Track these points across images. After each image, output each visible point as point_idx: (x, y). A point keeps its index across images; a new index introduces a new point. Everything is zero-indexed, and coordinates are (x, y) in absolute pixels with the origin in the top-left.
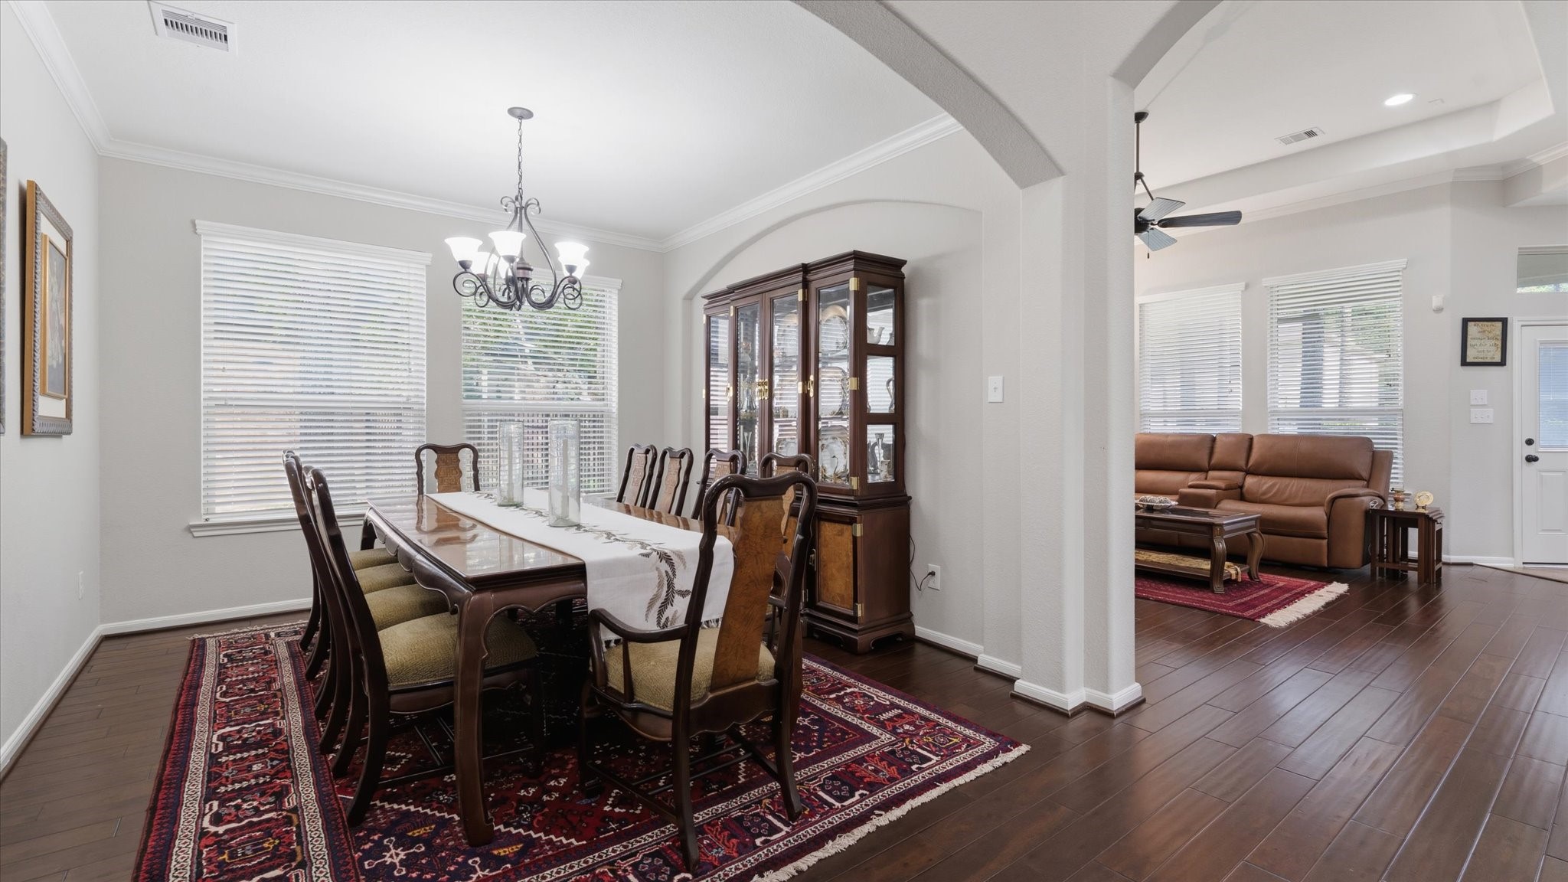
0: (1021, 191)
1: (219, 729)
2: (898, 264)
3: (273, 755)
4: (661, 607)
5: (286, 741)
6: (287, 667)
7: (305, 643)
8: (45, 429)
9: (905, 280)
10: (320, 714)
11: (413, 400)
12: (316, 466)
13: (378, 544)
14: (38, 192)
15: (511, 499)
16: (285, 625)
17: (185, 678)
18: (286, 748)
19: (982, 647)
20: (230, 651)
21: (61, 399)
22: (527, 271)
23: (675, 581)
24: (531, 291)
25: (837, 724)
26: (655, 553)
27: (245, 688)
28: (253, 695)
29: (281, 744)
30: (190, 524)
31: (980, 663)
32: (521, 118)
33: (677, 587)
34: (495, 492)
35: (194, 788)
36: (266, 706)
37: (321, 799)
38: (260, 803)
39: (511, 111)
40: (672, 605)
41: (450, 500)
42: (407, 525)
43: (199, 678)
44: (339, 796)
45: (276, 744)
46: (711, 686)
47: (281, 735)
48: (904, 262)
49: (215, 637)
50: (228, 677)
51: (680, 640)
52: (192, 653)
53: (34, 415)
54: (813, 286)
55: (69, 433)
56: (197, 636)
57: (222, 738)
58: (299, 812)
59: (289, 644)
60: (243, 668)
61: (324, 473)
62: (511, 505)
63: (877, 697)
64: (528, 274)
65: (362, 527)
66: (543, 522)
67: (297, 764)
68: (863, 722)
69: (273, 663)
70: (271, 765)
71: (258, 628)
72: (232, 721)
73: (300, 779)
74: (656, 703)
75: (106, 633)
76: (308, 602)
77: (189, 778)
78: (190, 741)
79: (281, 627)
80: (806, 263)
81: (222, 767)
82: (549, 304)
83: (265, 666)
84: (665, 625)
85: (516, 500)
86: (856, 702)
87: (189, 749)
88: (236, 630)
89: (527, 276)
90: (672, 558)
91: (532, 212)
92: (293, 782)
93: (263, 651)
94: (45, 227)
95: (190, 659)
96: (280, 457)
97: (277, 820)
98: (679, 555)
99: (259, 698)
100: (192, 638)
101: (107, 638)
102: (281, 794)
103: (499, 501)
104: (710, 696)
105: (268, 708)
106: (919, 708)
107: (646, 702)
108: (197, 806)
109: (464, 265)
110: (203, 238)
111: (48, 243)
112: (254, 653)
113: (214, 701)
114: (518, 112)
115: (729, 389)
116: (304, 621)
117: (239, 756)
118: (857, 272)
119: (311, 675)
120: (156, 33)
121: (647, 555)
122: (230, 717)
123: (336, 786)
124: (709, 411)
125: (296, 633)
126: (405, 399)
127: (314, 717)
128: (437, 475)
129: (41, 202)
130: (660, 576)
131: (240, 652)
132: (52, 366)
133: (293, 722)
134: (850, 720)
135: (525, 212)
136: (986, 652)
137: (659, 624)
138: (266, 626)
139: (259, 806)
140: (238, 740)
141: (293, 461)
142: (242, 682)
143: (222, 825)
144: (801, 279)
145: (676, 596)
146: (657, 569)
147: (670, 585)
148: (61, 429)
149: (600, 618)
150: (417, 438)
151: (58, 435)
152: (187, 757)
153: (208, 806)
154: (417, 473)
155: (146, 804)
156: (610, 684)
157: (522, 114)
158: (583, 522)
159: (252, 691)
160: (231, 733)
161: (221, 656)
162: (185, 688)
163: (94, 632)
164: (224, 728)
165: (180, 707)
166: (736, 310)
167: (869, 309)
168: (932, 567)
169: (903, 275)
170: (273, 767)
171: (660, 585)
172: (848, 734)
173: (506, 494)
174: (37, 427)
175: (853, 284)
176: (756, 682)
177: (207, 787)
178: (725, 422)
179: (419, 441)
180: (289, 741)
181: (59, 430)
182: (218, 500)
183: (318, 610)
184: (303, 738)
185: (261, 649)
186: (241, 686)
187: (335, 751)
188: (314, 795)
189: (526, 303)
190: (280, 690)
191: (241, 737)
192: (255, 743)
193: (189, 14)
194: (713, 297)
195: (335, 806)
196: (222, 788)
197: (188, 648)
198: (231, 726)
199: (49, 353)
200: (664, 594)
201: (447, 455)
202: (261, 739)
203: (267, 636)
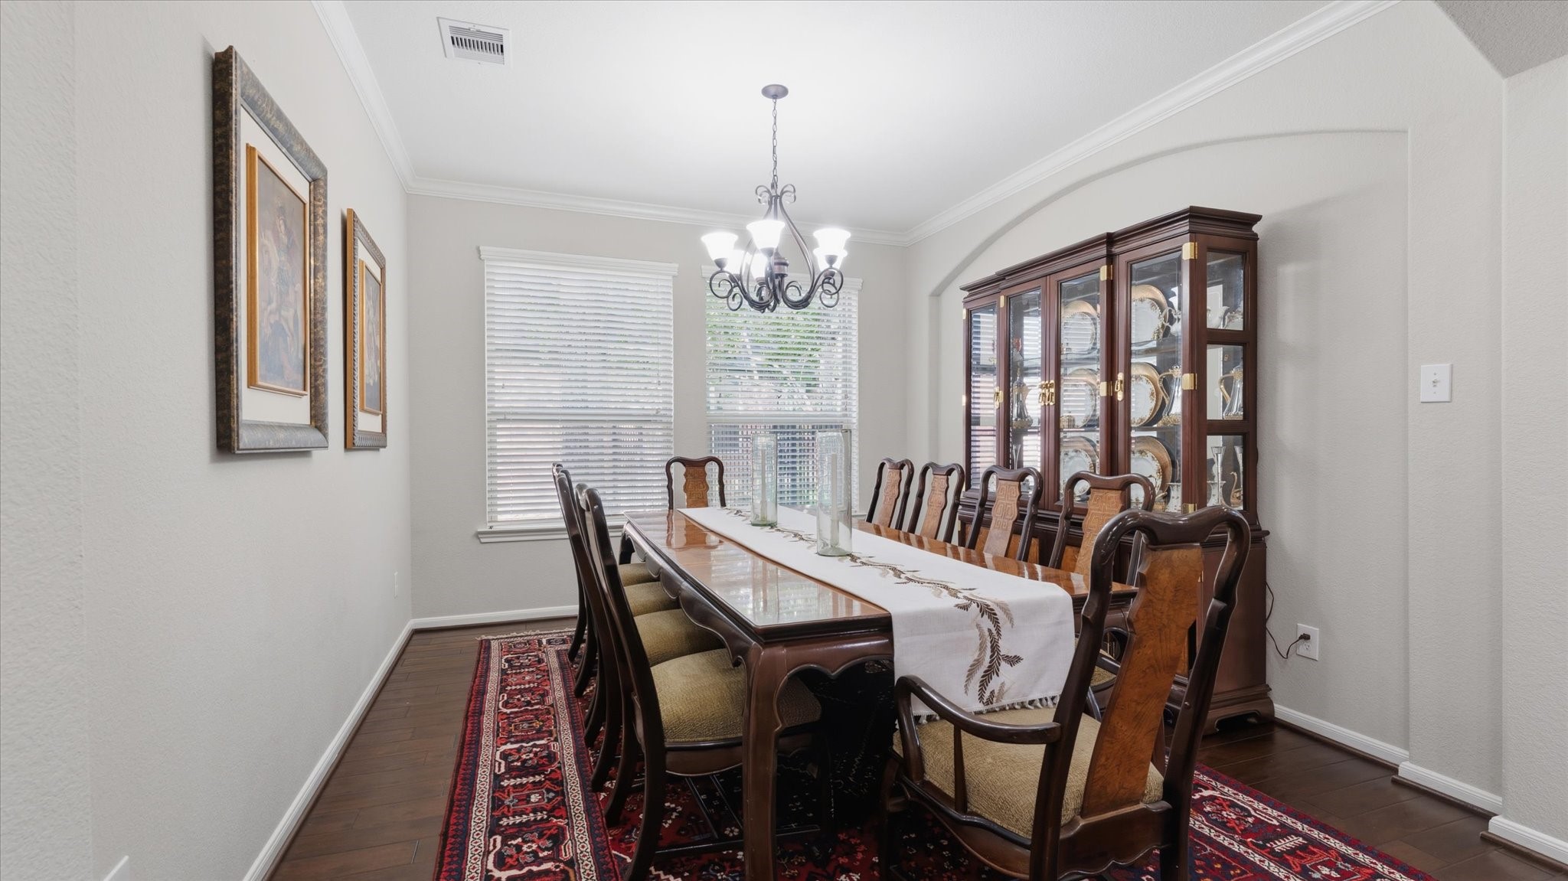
0: (1504, 82)
1: (502, 744)
2: (1248, 221)
3: (548, 784)
4: (983, 677)
5: (559, 768)
6: (557, 679)
7: (573, 653)
8: (364, 443)
9: (1258, 241)
10: (590, 740)
11: (662, 412)
12: (590, 485)
13: (635, 558)
14: (356, 220)
15: (764, 519)
16: (555, 633)
17: (474, 682)
18: (560, 779)
19: (1407, 753)
20: (510, 656)
21: (378, 414)
22: (782, 266)
23: (1001, 643)
24: (787, 287)
25: (1209, 848)
26: (974, 605)
27: (523, 699)
28: (530, 708)
29: (555, 771)
30: (479, 530)
31: (1401, 773)
32: (775, 97)
33: (1003, 652)
34: (746, 508)
35: (480, 814)
36: (541, 723)
37: (595, 853)
38: (539, 847)
39: (765, 91)
40: (998, 675)
41: (697, 514)
42: (659, 538)
43: (486, 682)
44: (614, 852)
45: (552, 771)
46: (1082, 808)
47: (555, 761)
48: (1257, 218)
49: (498, 639)
50: (508, 685)
51: (1044, 746)
52: (480, 655)
53: (354, 429)
54: (1122, 261)
55: (385, 447)
56: (484, 637)
57: (505, 756)
58: (576, 868)
59: (559, 653)
60: (520, 676)
61: (599, 492)
62: (765, 525)
63: (1255, 810)
64: (784, 270)
65: (620, 538)
66: (809, 548)
67: (571, 800)
68: (1250, 851)
69: (546, 674)
70: (547, 798)
71: (533, 633)
72: (513, 737)
73: (574, 821)
74: (1002, 820)
75: (416, 628)
76: (573, 609)
77: (476, 802)
78: (477, 755)
79: (551, 634)
80: (1112, 232)
81: (504, 792)
82: (804, 303)
83: (539, 677)
84: (989, 702)
85: (770, 518)
86: (1224, 813)
87: (476, 766)
88: (515, 634)
89: (782, 273)
90: (996, 612)
91: (786, 200)
92: (568, 824)
93: (537, 659)
94: (362, 254)
95: (478, 661)
96: (549, 469)
97: (555, 873)
98: (1005, 608)
99: (535, 712)
100: (479, 639)
101: (417, 632)
102: (557, 838)
103: (752, 519)
104: (1082, 823)
105: (543, 725)
106: (1332, 840)
107: (987, 816)
108: (482, 838)
109: (720, 264)
110: (486, 263)
111: (365, 268)
112: (530, 660)
113: (498, 712)
114: (773, 91)
115: (998, 394)
116: (571, 629)
117: (519, 781)
118: (1193, 234)
119: (579, 692)
120: (446, 56)
121: (965, 608)
122: (510, 732)
123: (610, 838)
124: (970, 421)
125: (564, 642)
126: (654, 412)
127: (583, 742)
128: (686, 488)
129: (358, 229)
130: (982, 636)
131: (518, 658)
132: (369, 384)
133: (566, 746)
134: (1226, 843)
135: (781, 203)
136: (1411, 759)
137: (981, 698)
138: (538, 632)
139: (538, 850)
140: (517, 760)
141: (564, 476)
142: (520, 692)
143: (505, 870)
144: (1104, 252)
145: (1003, 663)
146: (978, 626)
147: (995, 648)
148: (377, 443)
149: (911, 687)
150: (666, 451)
151: (375, 448)
152: (474, 775)
153: (492, 840)
154: (668, 486)
155: (439, 828)
156: (927, 778)
157: (776, 93)
158: (855, 551)
159: (529, 703)
160: (512, 752)
161: (503, 661)
162: (474, 693)
163: (407, 626)
164: (505, 744)
165: (469, 714)
166: (1008, 299)
167: (1208, 282)
168: (1304, 628)
169: (1256, 235)
170: (550, 800)
171: (982, 648)
172: (1234, 868)
173: (758, 511)
174: (357, 442)
175: (1188, 251)
176: (1142, 806)
177: (492, 816)
178: (992, 433)
179: (668, 454)
180: (563, 770)
181: (376, 443)
182: (499, 509)
183: (584, 616)
184: (575, 767)
185: (535, 656)
186: (519, 696)
187: (606, 790)
188: (589, 846)
189: (782, 303)
190: (552, 706)
191: (520, 758)
192: (532, 767)
193: (471, 26)
194: (972, 289)
195: (610, 866)
196: (505, 820)
197: (477, 648)
198: (512, 743)
199: (366, 372)
200: (987, 659)
201: (695, 467)
202: (537, 764)
203: (540, 642)
